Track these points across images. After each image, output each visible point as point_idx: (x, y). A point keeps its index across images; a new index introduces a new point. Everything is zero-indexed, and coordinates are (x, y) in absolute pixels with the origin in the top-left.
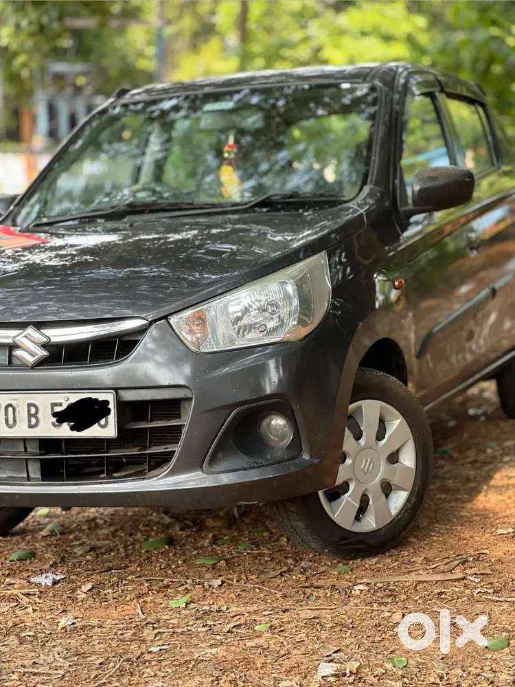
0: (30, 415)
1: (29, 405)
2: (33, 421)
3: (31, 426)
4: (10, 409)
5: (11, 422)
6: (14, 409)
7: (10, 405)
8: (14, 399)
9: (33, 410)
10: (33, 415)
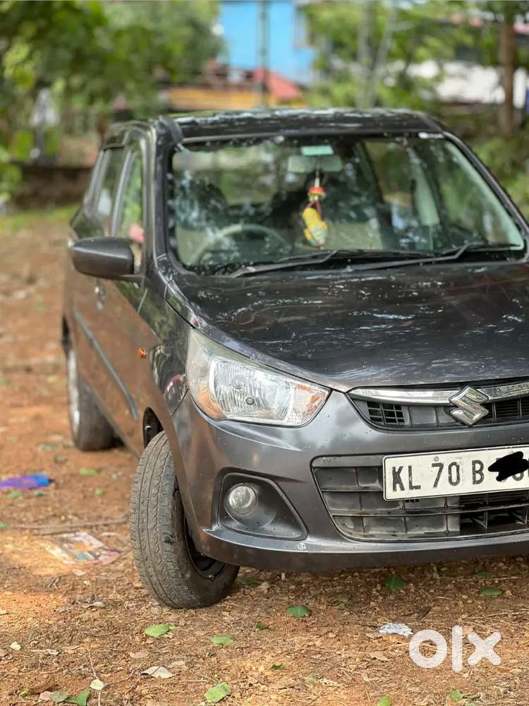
0: (475, 472)
1: (474, 463)
2: (478, 477)
3: (475, 482)
4: (454, 468)
5: (454, 479)
6: (458, 467)
7: (454, 464)
8: (458, 458)
9: (478, 467)
10: (477, 472)
